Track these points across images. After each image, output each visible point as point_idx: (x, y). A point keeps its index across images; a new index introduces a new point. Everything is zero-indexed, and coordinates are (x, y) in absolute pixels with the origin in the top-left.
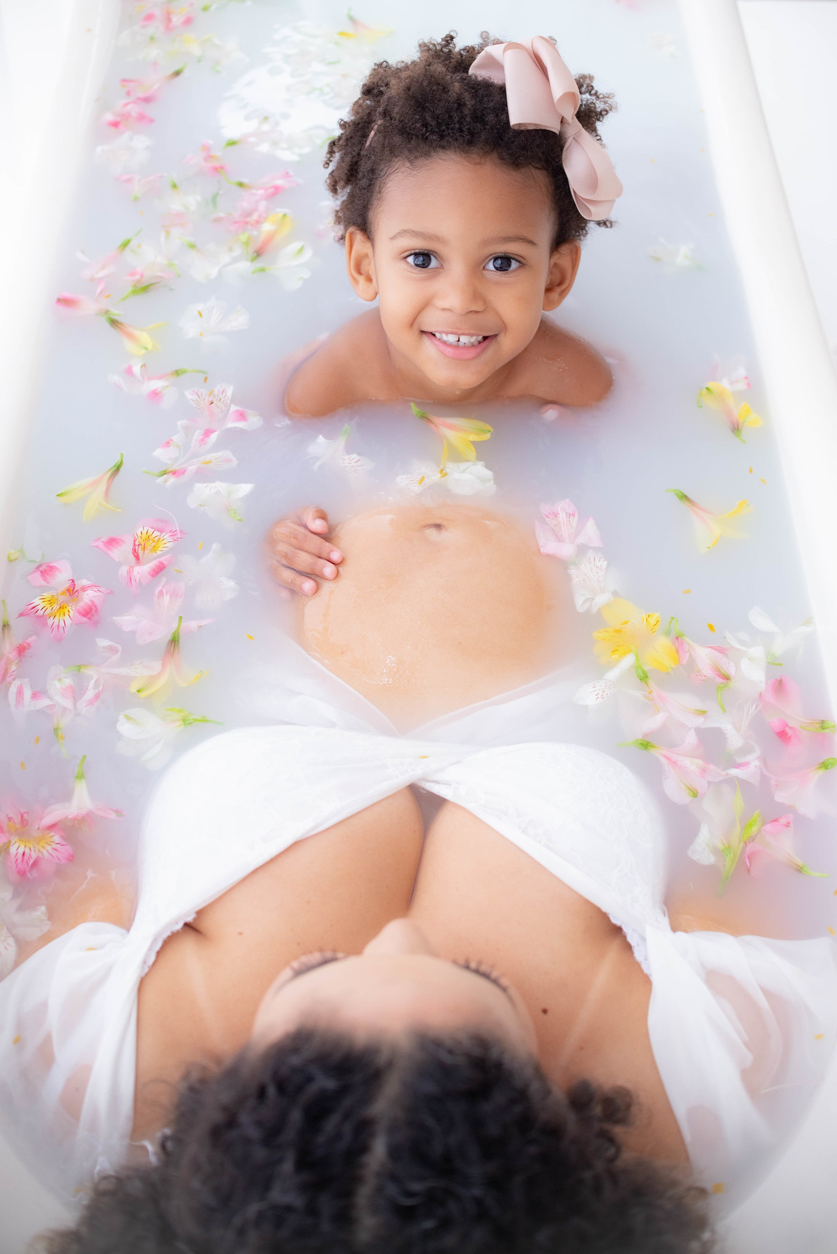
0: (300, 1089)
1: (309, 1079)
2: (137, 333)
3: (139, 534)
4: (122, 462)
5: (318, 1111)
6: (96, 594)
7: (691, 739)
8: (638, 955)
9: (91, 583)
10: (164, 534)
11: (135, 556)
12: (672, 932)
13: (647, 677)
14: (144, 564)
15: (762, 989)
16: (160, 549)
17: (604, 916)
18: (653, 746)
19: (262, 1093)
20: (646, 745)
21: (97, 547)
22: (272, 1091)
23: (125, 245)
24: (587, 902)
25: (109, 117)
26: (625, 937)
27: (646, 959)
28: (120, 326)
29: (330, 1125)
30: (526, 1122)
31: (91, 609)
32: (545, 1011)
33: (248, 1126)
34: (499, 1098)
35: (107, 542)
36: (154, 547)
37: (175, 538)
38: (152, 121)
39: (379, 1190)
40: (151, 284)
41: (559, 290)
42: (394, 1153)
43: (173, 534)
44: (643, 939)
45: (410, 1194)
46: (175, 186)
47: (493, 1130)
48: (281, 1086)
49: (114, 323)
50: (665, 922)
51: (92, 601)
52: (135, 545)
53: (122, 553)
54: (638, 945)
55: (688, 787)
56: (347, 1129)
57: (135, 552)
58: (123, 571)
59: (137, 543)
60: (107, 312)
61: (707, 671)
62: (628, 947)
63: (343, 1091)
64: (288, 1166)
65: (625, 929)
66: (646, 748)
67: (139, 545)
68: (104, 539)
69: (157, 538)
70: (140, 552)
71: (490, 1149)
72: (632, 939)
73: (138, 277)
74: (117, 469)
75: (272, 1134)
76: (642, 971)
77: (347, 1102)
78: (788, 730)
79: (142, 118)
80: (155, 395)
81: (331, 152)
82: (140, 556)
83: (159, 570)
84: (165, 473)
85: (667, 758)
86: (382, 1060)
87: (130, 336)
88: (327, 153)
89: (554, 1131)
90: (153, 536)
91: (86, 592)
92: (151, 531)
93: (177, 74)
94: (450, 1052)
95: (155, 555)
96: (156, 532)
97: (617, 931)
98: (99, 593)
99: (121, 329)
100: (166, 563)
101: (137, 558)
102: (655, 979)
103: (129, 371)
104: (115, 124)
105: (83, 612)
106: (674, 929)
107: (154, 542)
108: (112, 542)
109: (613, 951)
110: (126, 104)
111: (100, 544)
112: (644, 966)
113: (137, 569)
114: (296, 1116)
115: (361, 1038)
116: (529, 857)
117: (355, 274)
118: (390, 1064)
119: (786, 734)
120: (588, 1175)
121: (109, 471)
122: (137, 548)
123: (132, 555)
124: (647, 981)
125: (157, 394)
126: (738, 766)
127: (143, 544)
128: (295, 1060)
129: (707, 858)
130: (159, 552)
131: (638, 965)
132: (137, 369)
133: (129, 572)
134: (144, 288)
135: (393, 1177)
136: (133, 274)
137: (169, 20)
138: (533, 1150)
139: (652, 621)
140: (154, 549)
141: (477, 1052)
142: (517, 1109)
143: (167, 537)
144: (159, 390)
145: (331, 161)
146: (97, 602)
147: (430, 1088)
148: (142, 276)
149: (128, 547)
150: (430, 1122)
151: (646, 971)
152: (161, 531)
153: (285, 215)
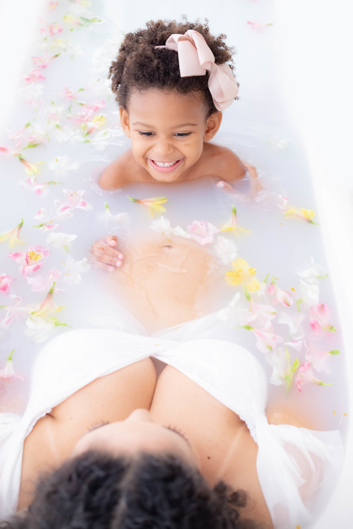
0: (87, 476)
1: (91, 471)
2: (31, 165)
3: (29, 252)
4: (23, 222)
5: (95, 486)
6: (8, 280)
7: (268, 324)
8: (252, 434)
9: (6, 275)
10: (40, 253)
11: (27, 262)
12: (268, 425)
13: (250, 297)
14: (30, 266)
15: (309, 451)
16: (38, 259)
17: (237, 417)
18: (251, 328)
19: (70, 479)
20: (248, 328)
21: (9, 257)
22: (75, 477)
23: (28, 125)
24: (229, 410)
25: (26, 76)
26: (246, 426)
27: (256, 436)
28: (24, 161)
29: (100, 493)
30: (191, 492)
31: (6, 287)
32: (209, 458)
33: (64, 492)
34: (179, 482)
35: (14, 255)
36: (36, 258)
37: (45, 254)
38: (45, 79)
39: (122, 522)
40: (38, 144)
41: (212, 131)
42: (130, 505)
43: (45, 252)
44: (255, 427)
45: (136, 523)
46: (53, 103)
47: (176, 495)
48: (79, 475)
49: (22, 160)
50: (265, 419)
51: (6, 284)
52: (27, 256)
53: (21, 260)
54: (252, 430)
55: (267, 346)
56: (108, 494)
57: (27, 259)
58: (21, 268)
59: (28, 256)
60: (20, 155)
61: (281, 300)
62: (248, 430)
63: (107, 477)
64: (80, 509)
65: (247, 422)
66: (249, 329)
67: (29, 257)
68: (13, 254)
69: (37, 254)
70: (29, 260)
71: (173, 503)
72: (249, 427)
73: (32, 140)
74: (21, 226)
75: (74, 495)
76: (254, 441)
77: (108, 482)
78: (316, 325)
79: (40, 77)
80: (39, 191)
81: (111, 72)
82: (29, 262)
83: (37, 268)
84: (42, 226)
85: (258, 333)
86: (125, 463)
87: (28, 166)
88: (109, 72)
89: (204, 498)
90: (36, 253)
91: (4, 279)
92: (34, 251)
93: (57, 56)
94: (157, 460)
95: (36, 262)
96: (37, 251)
97: (243, 423)
98: (10, 280)
99: (24, 163)
100: (40, 265)
101: (28, 262)
102: (259, 445)
103: (29, 181)
104: (28, 79)
105: (2, 288)
106: (269, 423)
107: (36, 255)
108: (16, 255)
109: (240, 431)
110: (34, 71)
111: (11, 255)
112: (255, 439)
113: (27, 268)
114: (85, 488)
115: (116, 454)
116: (203, 389)
117: (124, 125)
118: (129, 466)
119: (314, 326)
120: (219, 518)
121: (17, 227)
122: (28, 258)
123: (25, 261)
124: (256, 446)
125: (40, 191)
126: (293, 341)
127: (31, 256)
128: (86, 463)
129: (279, 383)
130: (37, 261)
131: (252, 439)
132: (32, 180)
133: (23, 269)
134: (34, 145)
135: (129, 516)
136: (31, 138)
137: (51, 31)
138: (193, 506)
139: (252, 271)
140: (36, 259)
141: (170, 462)
142: (187, 487)
143: (42, 254)
144: (41, 189)
145: (111, 75)
146: (9, 284)
147: (147, 476)
148: (34, 140)
149: (24, 257)
150: (146, 491)
151: (256, 441)
152: (39, 251)
153: (102, 116)
